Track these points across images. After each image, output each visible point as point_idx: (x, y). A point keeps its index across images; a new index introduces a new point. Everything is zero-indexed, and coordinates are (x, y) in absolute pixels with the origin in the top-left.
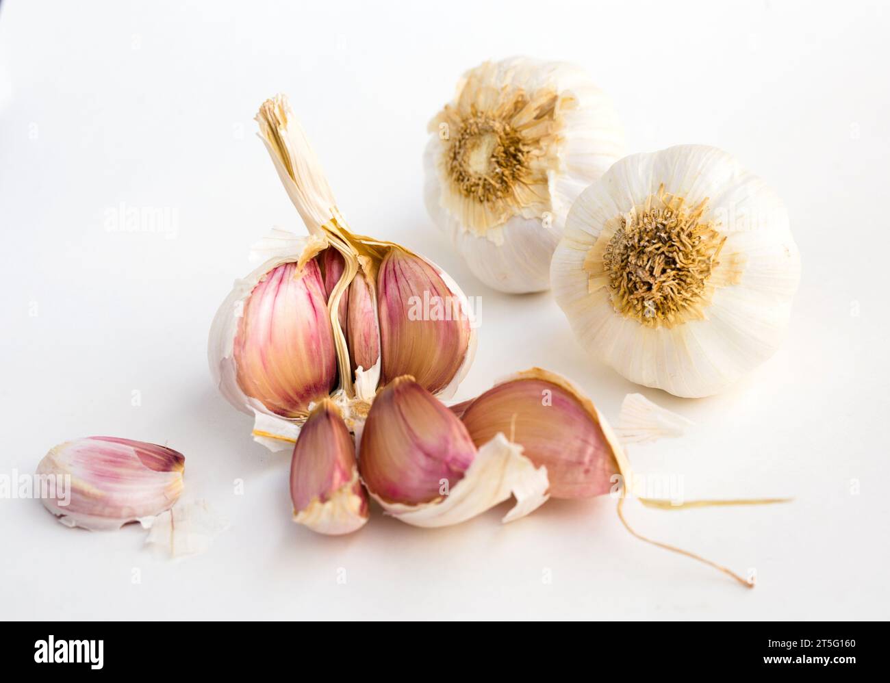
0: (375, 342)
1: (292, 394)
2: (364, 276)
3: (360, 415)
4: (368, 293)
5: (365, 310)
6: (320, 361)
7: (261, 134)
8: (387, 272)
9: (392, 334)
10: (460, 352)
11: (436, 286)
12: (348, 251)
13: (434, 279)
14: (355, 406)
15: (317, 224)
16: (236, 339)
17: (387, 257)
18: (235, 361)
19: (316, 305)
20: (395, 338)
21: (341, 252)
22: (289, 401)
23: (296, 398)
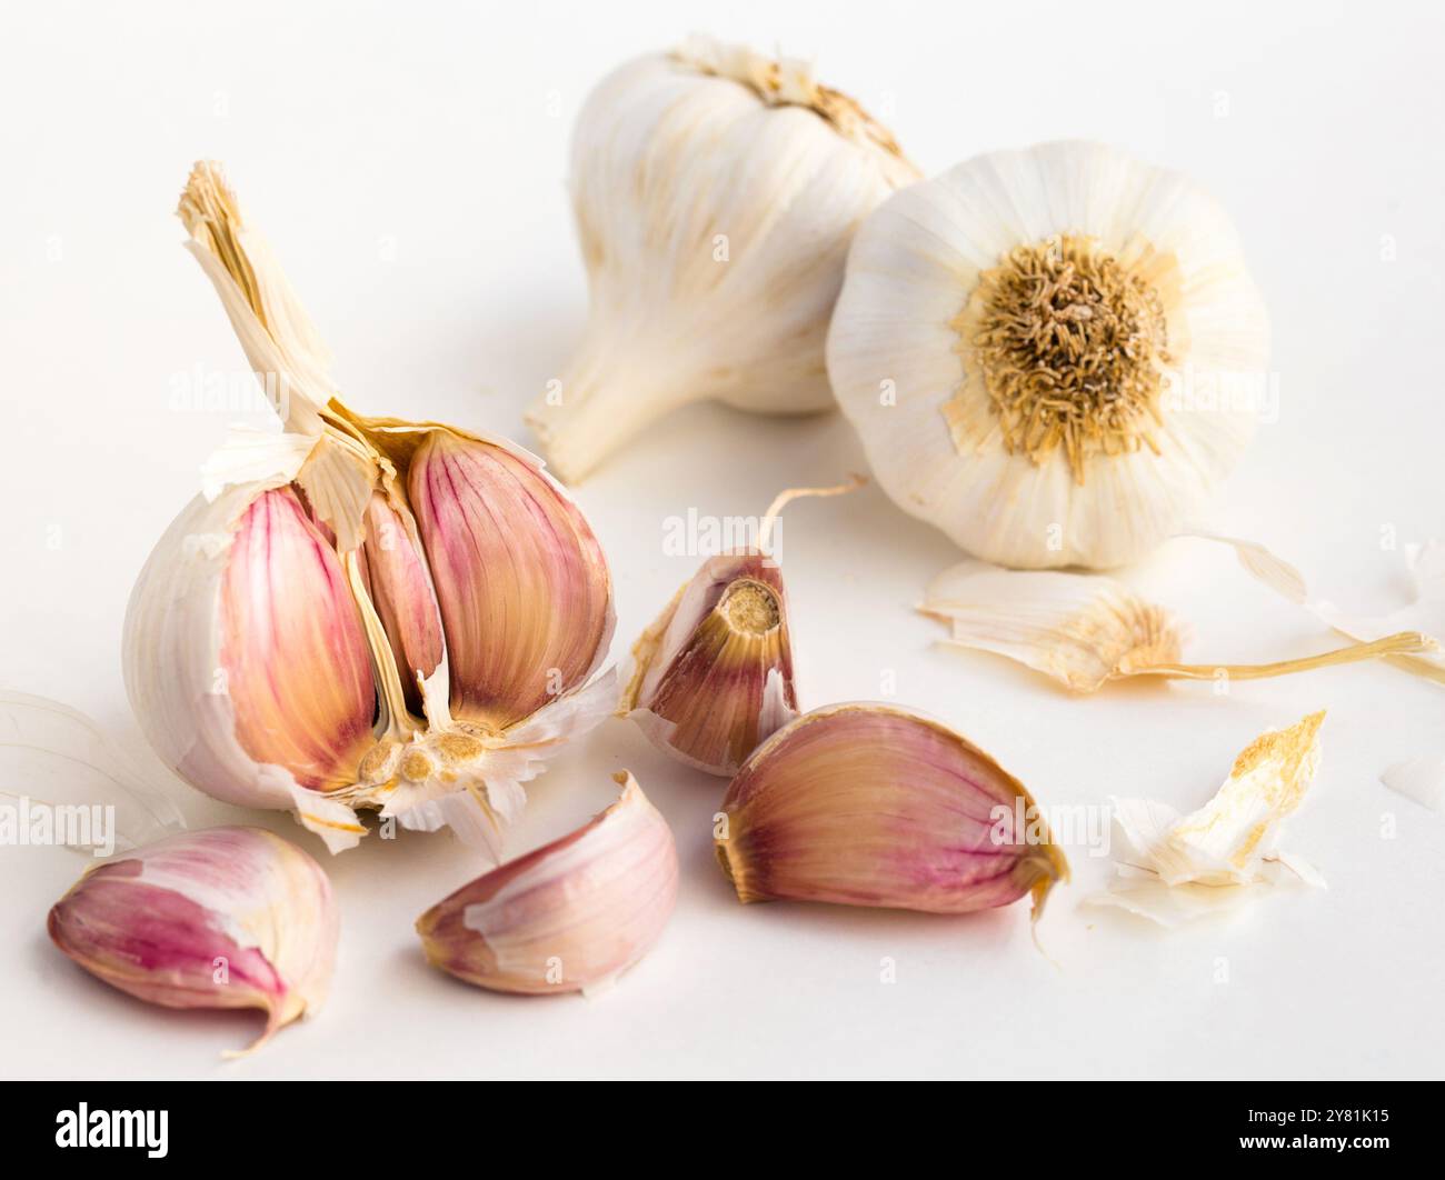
0: (432, 620)
1: (323, 745)
2: (385, 496)
3: (463, 761)
4: (401, 527)
5: (406, 562)
6: (351, 672)
8: (433, 482)
9: (462, 600)
10: (596, 608)
11: (534, 493)
12: (358, 452)
17: (424, 454)
18: (231, 701)
19: (328, 565)
20: (469, 604)
22: (321, 760)
23: (330, 752)
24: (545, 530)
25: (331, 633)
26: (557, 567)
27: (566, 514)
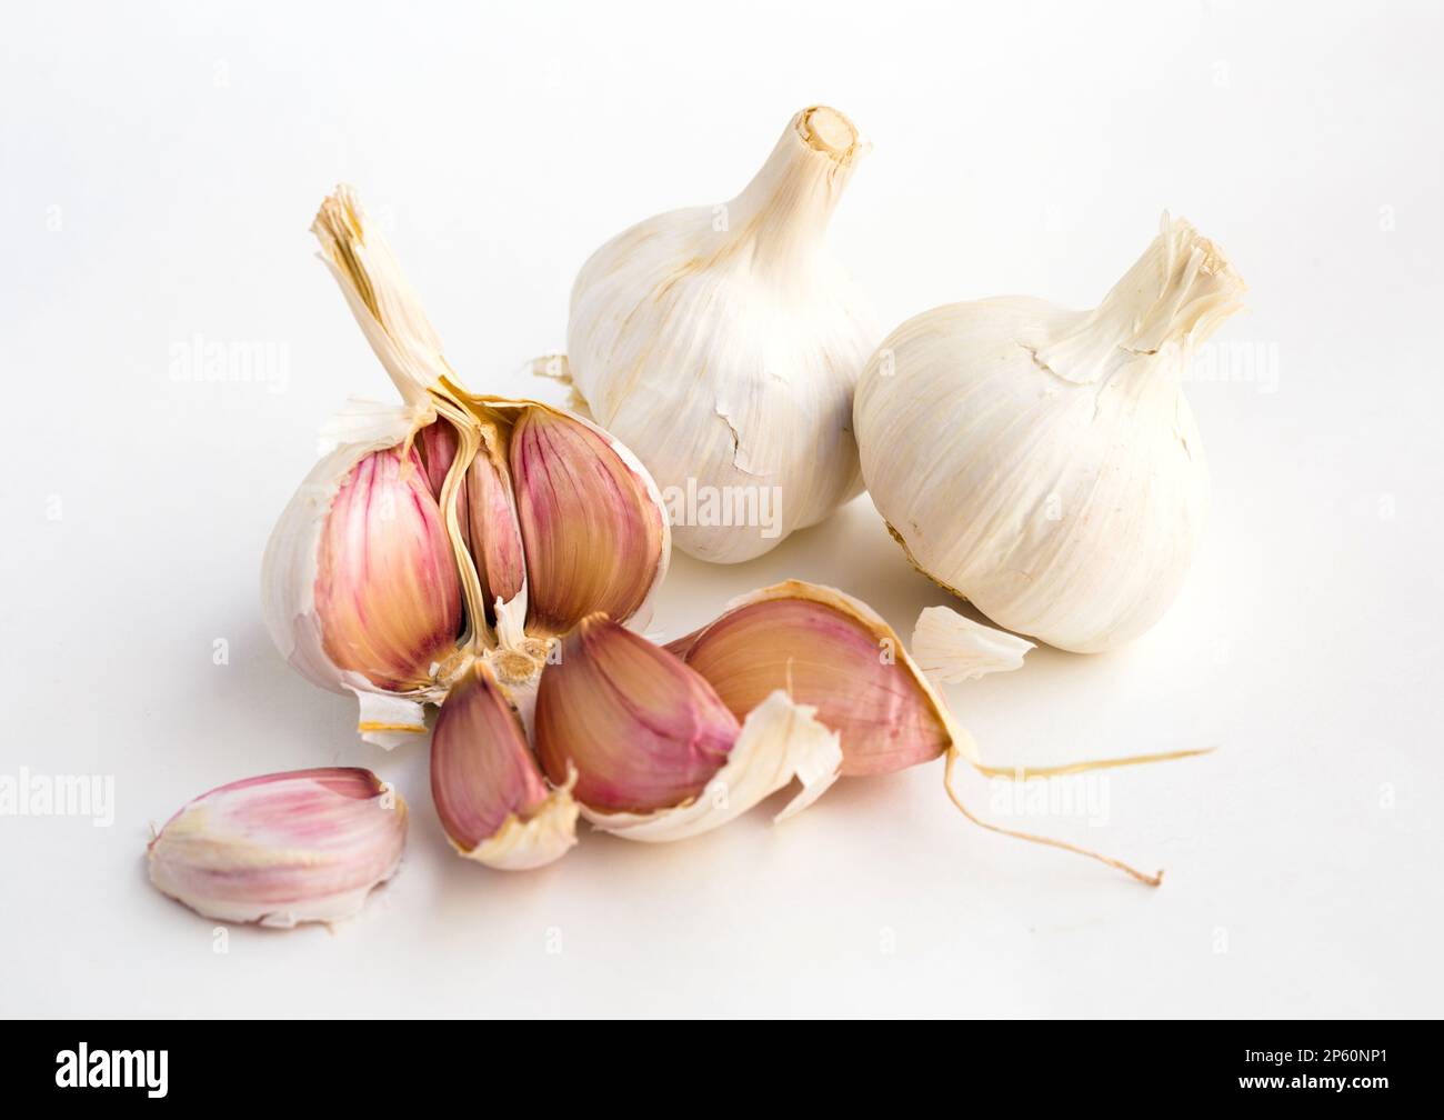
0: (516, 557)
1: (404, 655)
2: (489, 455)
3: (515, 678)
4: (498, 480)
5: (498, 509)
6: (439, 595)
7: (324, 255)
8: (526, 447)
9: (542, 543)
10: (651, 559)
11: (606, 463)
12: (464, 420)
13: (603, 453)
14: (504, 663)
15: (418, 385)
16: (316, 582)
17: (522, 423)
18: (318, 618)
19: (425, 511)
20: (547, 546)
21: (455, 424)
22: (401, 667)
23: (410, 660)
24: (614, 493)
25: (422, 566)
26: (620, 522)
27: (632, 481)
